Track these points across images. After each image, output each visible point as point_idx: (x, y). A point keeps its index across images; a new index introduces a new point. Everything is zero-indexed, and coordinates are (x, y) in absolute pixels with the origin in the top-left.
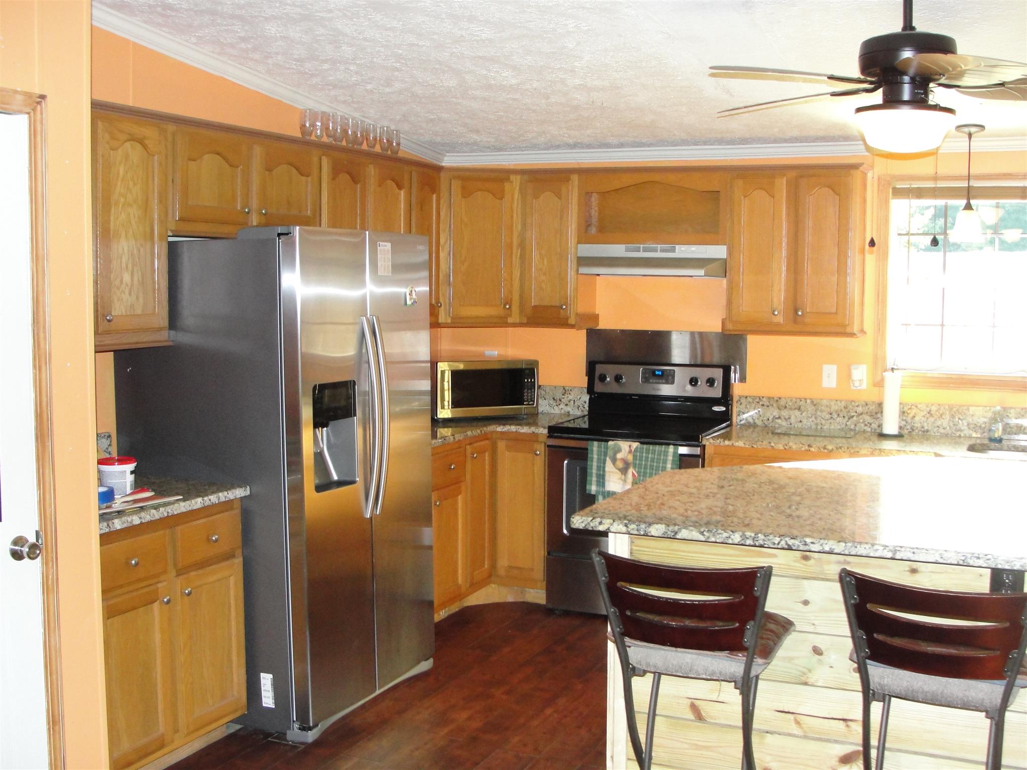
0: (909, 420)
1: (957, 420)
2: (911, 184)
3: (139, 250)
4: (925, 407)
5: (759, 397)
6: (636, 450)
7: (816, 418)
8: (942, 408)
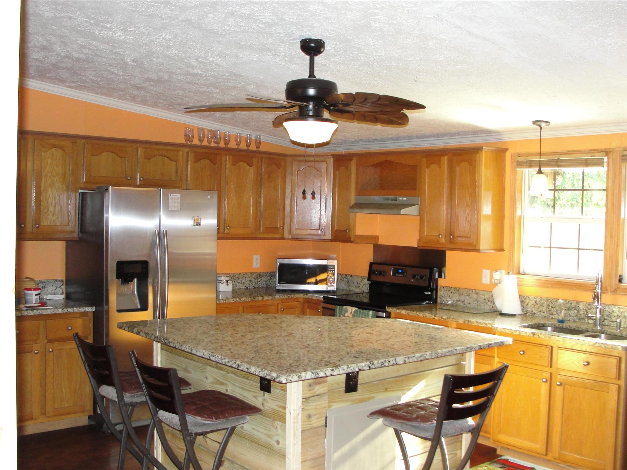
0: (525, 305)
1: (551, 307)
2: (526, 159)
3: (59, 197)
4: (533, 299)
5: (450, 287)
6: (355, 312)
7: (477, 302)
8: (542, 299)
